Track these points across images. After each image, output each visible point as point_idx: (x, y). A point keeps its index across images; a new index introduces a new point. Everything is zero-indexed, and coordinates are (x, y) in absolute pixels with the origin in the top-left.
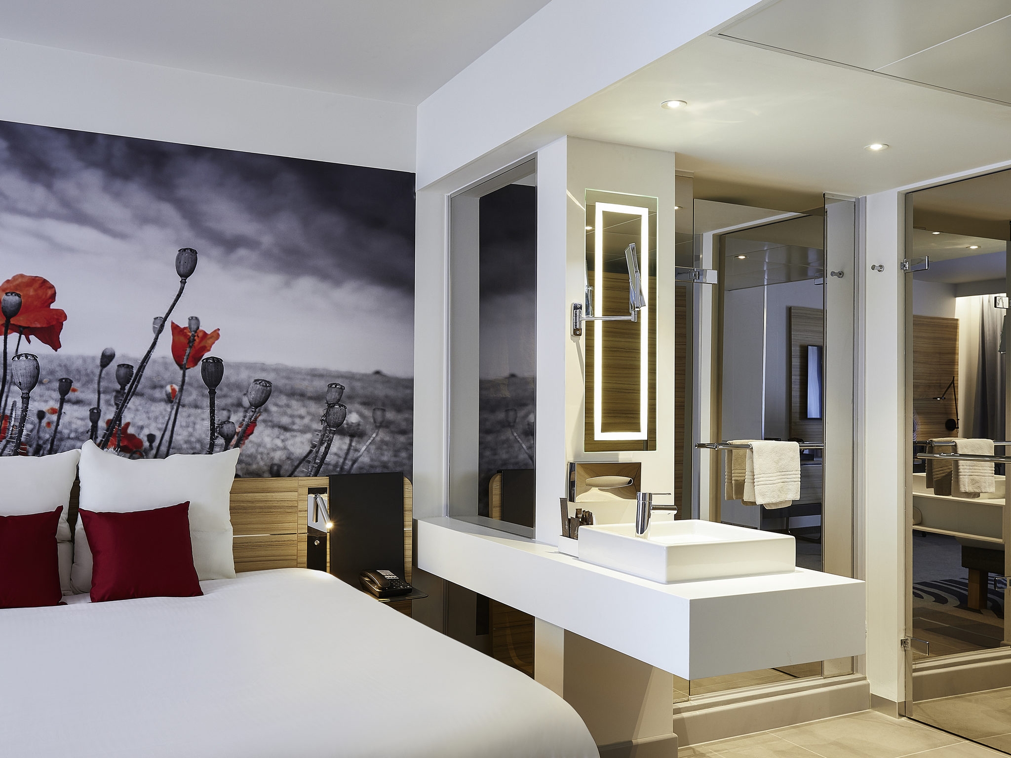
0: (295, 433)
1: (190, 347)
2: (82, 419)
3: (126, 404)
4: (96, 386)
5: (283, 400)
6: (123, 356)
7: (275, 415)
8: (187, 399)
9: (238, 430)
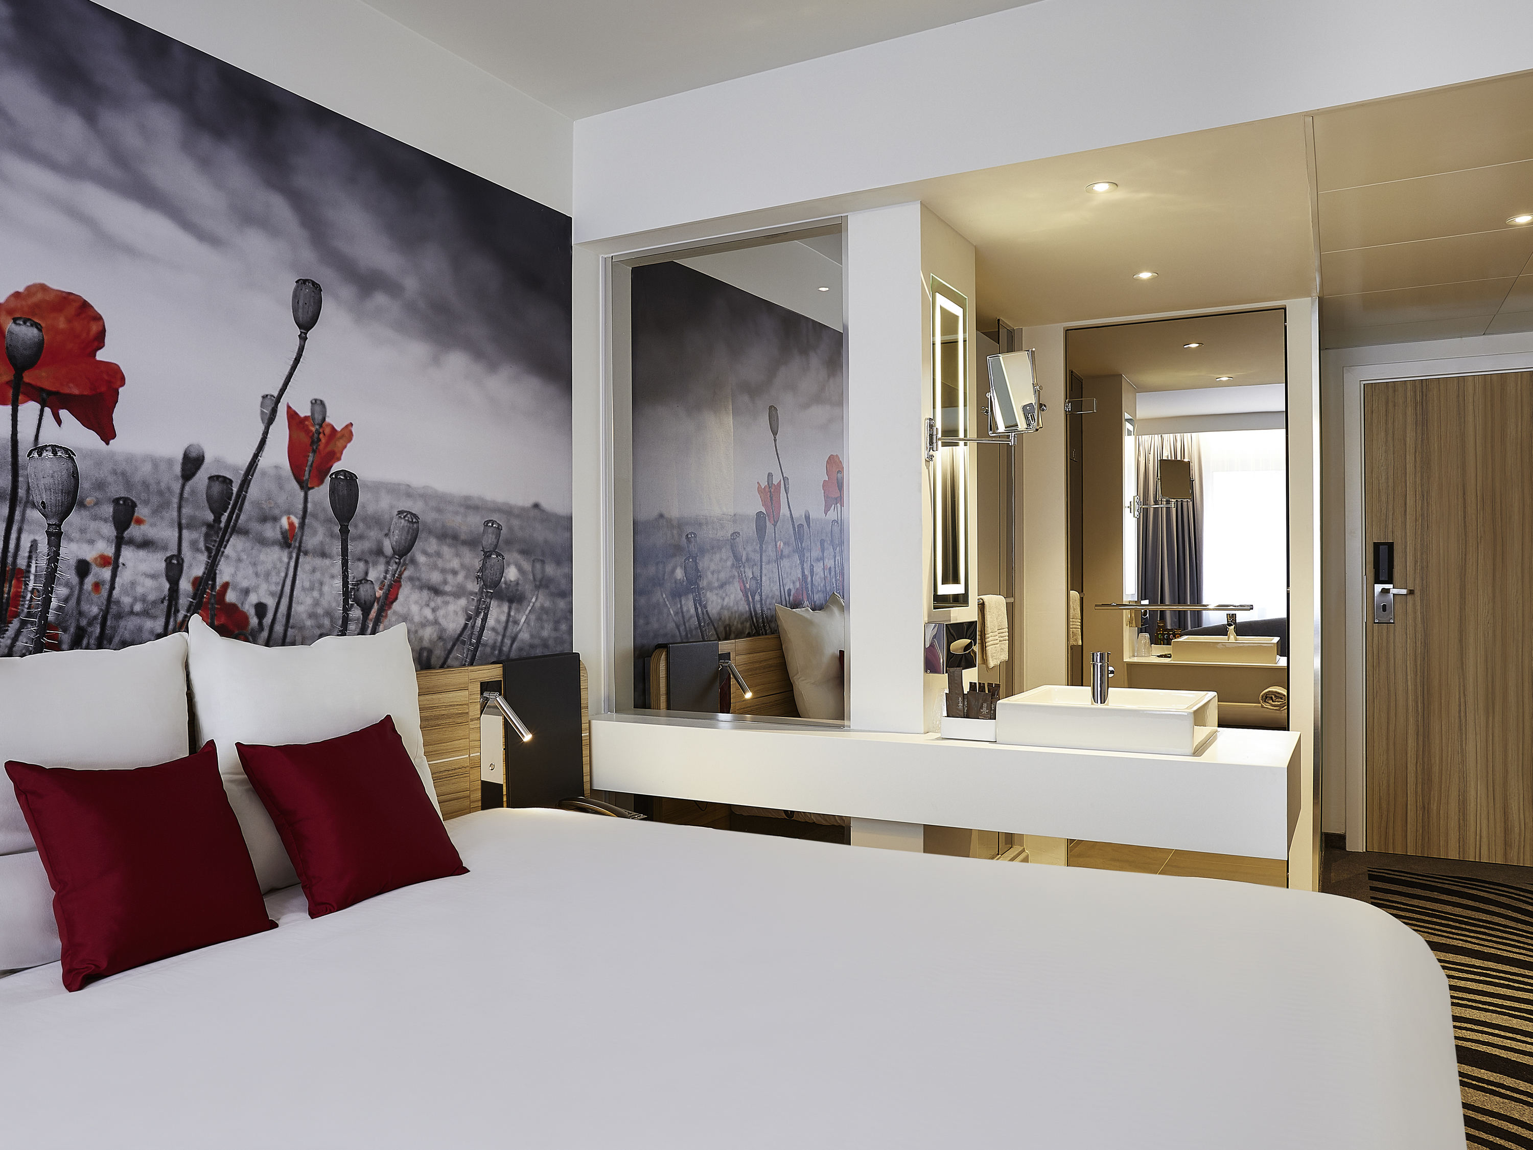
0: (447, 598)
1: (314, 451)
2: (153, 577)
3: (222, 549)
4: (175, 514)
5: (433, 545)
6: (218, 461)
7: (423, 569)
8: (312, 541)
9: (379, 593)
